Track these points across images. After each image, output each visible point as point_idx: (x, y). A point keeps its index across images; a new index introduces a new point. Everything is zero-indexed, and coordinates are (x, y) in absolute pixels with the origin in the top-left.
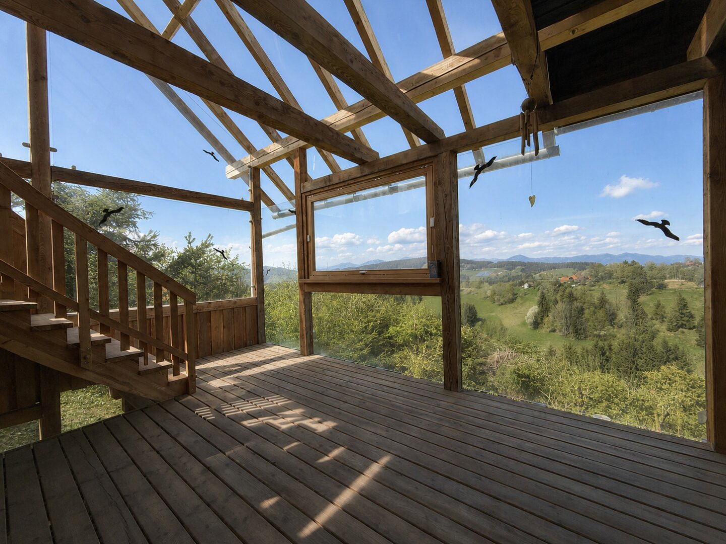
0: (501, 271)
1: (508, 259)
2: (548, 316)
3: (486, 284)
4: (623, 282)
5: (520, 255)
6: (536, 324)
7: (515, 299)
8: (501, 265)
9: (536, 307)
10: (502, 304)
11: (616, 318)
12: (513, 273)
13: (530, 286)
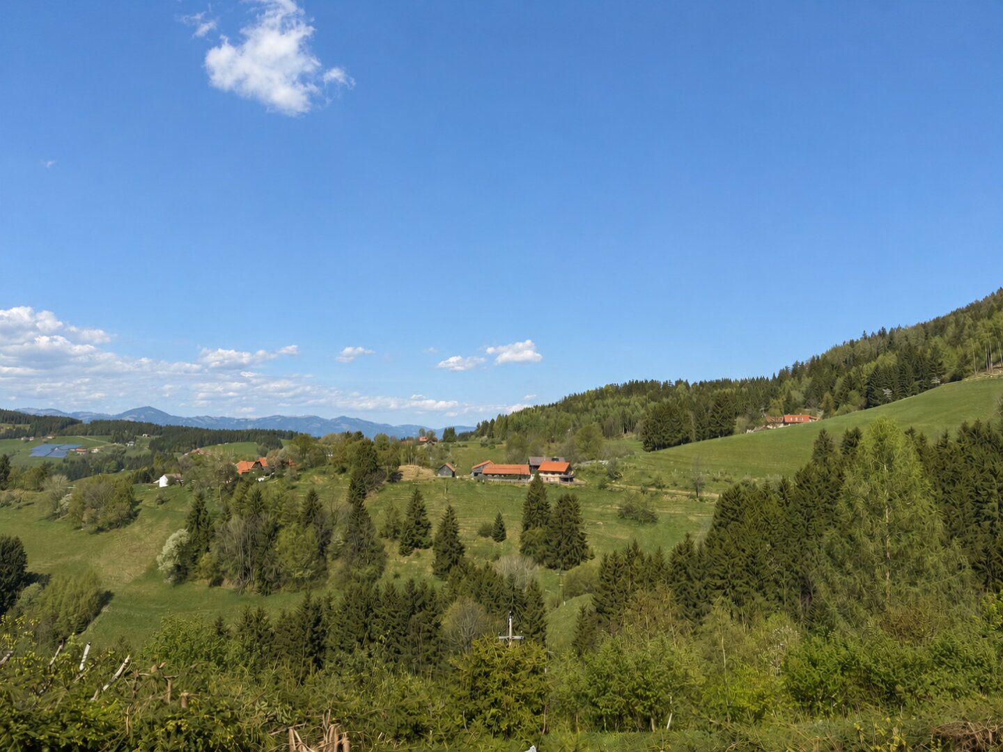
0: (99, 444)
1: (119, 415)
2: (208, 550)
3: (59, 480)
4: (344, 470)
5: (150, 408)
6: (182, 573)
7: (136, 514)
8: (102, 427)
9: (184, 531)
10: (100, 530)
11: (330, 542)
12: (131, 449)
13: (171, 482)
